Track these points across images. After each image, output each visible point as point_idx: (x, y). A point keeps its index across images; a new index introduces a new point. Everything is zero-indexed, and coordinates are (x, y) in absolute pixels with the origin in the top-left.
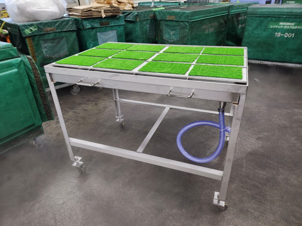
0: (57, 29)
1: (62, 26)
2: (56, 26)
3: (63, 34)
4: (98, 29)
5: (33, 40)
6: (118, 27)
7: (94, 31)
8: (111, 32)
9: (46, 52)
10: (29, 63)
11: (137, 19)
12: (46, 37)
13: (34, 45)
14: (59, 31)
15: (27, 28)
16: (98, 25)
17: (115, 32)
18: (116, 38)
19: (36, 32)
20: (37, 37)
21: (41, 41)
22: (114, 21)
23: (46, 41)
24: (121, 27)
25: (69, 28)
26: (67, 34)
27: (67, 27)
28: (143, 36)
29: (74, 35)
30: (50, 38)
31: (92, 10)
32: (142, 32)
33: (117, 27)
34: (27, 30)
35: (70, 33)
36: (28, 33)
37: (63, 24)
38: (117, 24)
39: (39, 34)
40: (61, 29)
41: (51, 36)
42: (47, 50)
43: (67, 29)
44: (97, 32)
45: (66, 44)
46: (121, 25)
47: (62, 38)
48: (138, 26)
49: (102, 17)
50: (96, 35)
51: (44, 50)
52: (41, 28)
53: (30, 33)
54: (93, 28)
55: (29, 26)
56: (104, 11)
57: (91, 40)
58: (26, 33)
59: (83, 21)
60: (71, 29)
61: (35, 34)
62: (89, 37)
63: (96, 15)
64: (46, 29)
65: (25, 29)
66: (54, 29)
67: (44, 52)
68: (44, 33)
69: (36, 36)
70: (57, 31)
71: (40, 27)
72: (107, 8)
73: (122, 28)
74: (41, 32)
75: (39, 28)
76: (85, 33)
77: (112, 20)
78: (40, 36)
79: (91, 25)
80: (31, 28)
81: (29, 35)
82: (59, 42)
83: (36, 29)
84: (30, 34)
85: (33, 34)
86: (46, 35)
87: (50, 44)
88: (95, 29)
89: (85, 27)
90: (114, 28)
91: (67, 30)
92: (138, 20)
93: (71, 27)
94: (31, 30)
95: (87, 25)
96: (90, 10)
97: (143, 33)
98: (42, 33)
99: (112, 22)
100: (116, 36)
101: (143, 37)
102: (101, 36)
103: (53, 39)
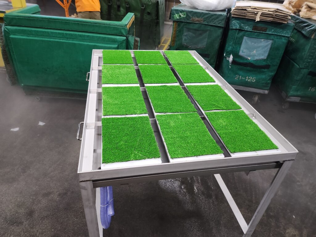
0: (204, 21)
1: (211, 19)
2: (205, 18)
3: (209, 28)
6: (278, 37)
7: (241, 34)
8: (264, 41)
9: (185, 40)
10: (133, 44)
11: (312, 36)
12: (191, 26)
13: (178, 30)
14: (205, 24)
16: (250, 28)
17: (270, 42)
18: (269, 49)
19: (184, 19)
20: (183, 24)
21: (185, 29)
22: (275, 29)
23: (189, 30)
24: (283, 38)
25: (217, 23)
26: (212, 29)
27: (214, 22)
29: (220, 32)
30: (194, 28)
31: (247, 9)
33: (276, 37)
34: (176, 15)
35: (217, 28)
37: (213, 18)
38: (278, 34)
39: (186, 21)
40: (207, 22)
41: (196, 26)
42: (187, 38)
43: (214, 24)
44: (244, 36)
45: (207, 38)
46: (284, 36)
47: (205, 31)
49: (255, 20)
50: (241, 39)
51: (184, 38)
52: (189, 16)
53: (178, 18)
55: (179, 12)
58: (175, 17)
62: (232, 39)
64: (194, 18)
65: (175, 13)
66: (201, 20)
68: (191, 22)
69: (182, 22)
70: (203, 23)
73: (284, 41)
74: (188, 20)
75: (187, 15)
77: (273, 27)
78: (186, 23)
80: (180, 14)
81: (176, 20)
82: (201, 34)
83: (185, 16)
85: (180, 20)
86: (192, 24)
87: (191, 34)
90: (272, 37)
93: (219, 22)
94: (180, 16)
100: (269, 46)
103: (196, 30)
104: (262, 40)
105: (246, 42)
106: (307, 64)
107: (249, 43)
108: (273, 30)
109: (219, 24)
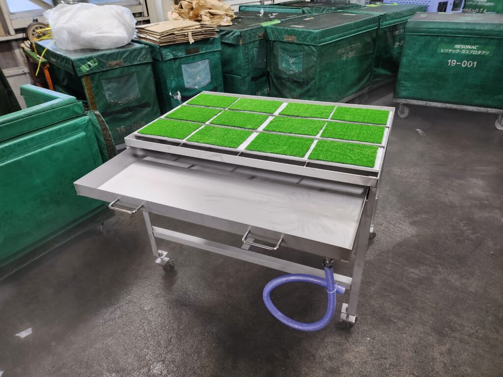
0: (125, 62)
1: (132, 56)
2: (124, 58)
3: (133, 69)
4: (183, 60)
5: (92, 79)
6: (212, 54)
7: (177, 62)
8: (202, 62)
9: (110, 95)
10: (97, 121)
11: (239, 42)
12: (110, 75)
13: (93, 87)
14: (128, 65)
15: (84, 64)
16: (183, 54)
17: (207, 61)
18: (209, 71)
19: (97, 68)
20: (97, 75)
21: (103, 81)
22: (205, 46)
23: (109, 80)
24: (216, 53)
25: (142, 59)
26: (139, 68)
27: (138, 59)
28: (248, 65)
29: (149, 69)
30: (115, 75)
31: (175, 33)
32: (247, 60)
33: (209, 55)
34: (83, 66)
35: (144, 67)
36: (86, 70)
37: (134, 54)
38: (211, 51)
39: (101, 70)
40: (130, 62)
41: (117, 73)
42: (111, 93)
43: (139, 61)
44: (181, 64)
45: (137, 83)
46: (216, 51)
47: (131, 75)
48: (241, 51)
49: (189, 42)
50: (179, 68)
51: (107, 94)
52: (102, 62)
53: (88, 69)
54: (175, 59)
55: (86, 61)
56: (192, 34)
57: (173, 77)
58: (83, 70)
59: (162, 49)
60: (145, 62)
61: (95, 71)
62: (171, 72)
63: (180, 40)
64: (110, 63)
65: (81, 65)
66: (121, 62)
67: (107, 96)
68: (108, 69)
69: (95, 73)
70: (126, 65)
71: (102, 60)
72: (196, 29)
73: (217, 55)
74: (103, 67)
75: (100, 62)
76: (164, 67)
77: (203, 45)
78: (101, 73)
79: (173, 54)
80: (89, 63)
81: (86, 73)
82: (127, 81)
83: (96, 64)
84: (88, 71)
85: (93, 72)
86: (110, 71)
87: (115, 85)
88: (178, 60)
89: (165, 58)
90: (206, 56)
91: (139, 63)
92: (241, 43)
93: (144, 58)
94: (90, 66)
95: (168, 55)
96: (173, 34)
97: (248, 62)
98: (104, 69)
99: (203, 47)
100: (208, 67)
101: (247, 67)
102: (187, 69)
103: (120, 77)
104: (200, 62)
105: (186, 70)
106: (248, 71)
107: (189, 70)
108: (204, 48)
109: (145, 59)
